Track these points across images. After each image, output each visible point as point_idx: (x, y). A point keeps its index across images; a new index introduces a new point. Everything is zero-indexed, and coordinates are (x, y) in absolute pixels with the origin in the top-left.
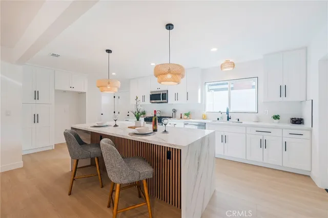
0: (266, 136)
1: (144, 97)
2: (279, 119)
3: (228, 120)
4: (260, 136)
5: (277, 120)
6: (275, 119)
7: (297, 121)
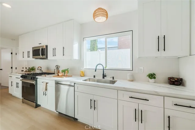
0: (143, 106)
1: (29, 52)
2: (155, 78)
3: (103, 78)
4: (134, 104)
5: (153, 80)
6: (151, 78)
7: (176, 81)
